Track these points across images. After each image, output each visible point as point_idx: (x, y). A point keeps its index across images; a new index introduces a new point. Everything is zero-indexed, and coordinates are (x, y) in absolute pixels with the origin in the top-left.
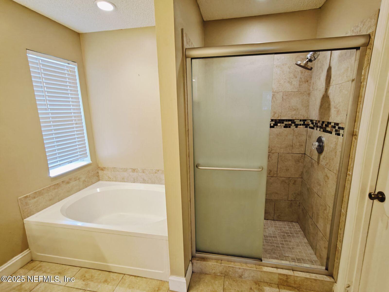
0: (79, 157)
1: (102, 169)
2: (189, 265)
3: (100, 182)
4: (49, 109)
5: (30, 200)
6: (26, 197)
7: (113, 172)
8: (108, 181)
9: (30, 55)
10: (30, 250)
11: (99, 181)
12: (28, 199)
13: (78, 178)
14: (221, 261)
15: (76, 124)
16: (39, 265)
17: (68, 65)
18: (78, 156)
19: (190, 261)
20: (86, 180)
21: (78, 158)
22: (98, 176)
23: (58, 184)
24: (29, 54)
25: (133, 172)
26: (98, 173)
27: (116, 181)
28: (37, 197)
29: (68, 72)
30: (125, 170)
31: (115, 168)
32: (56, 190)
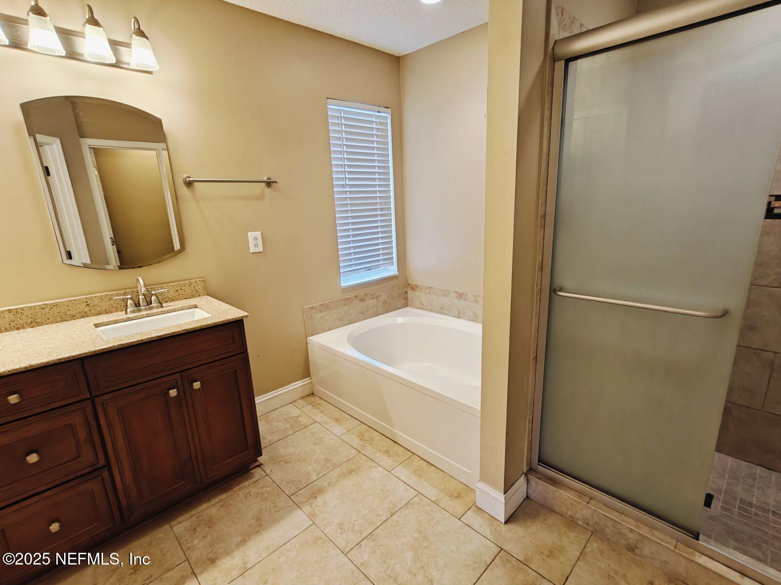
0: (381, 262)
1: (413, 289)
2: (518, 479)
3: (408, 309)
4: (348, 187)
5: (316, 313)
6: (312, 308)
7: (428, 295)
8: (420, 308)
9: (331, 107)
10: (311, 379)
11: (407, 306)
12: (313, 311)
13: (376, 296)
14: (591, 499)
15: (382, 209)
16: (319, 402)
17: (377, 114)
18: (379, 260)
19: (524, 473)
20: (388, 301)
21: (380, 265)
22: (406, 299)
23: (349, 298)
24: (329, 105)
25: (458, 299)
26: (406, 293)
27: (431, 311)
28: (324, 311)
29: (377, 125)
30: (446, 293)
31: (431, 287)
32: (346, 307)
